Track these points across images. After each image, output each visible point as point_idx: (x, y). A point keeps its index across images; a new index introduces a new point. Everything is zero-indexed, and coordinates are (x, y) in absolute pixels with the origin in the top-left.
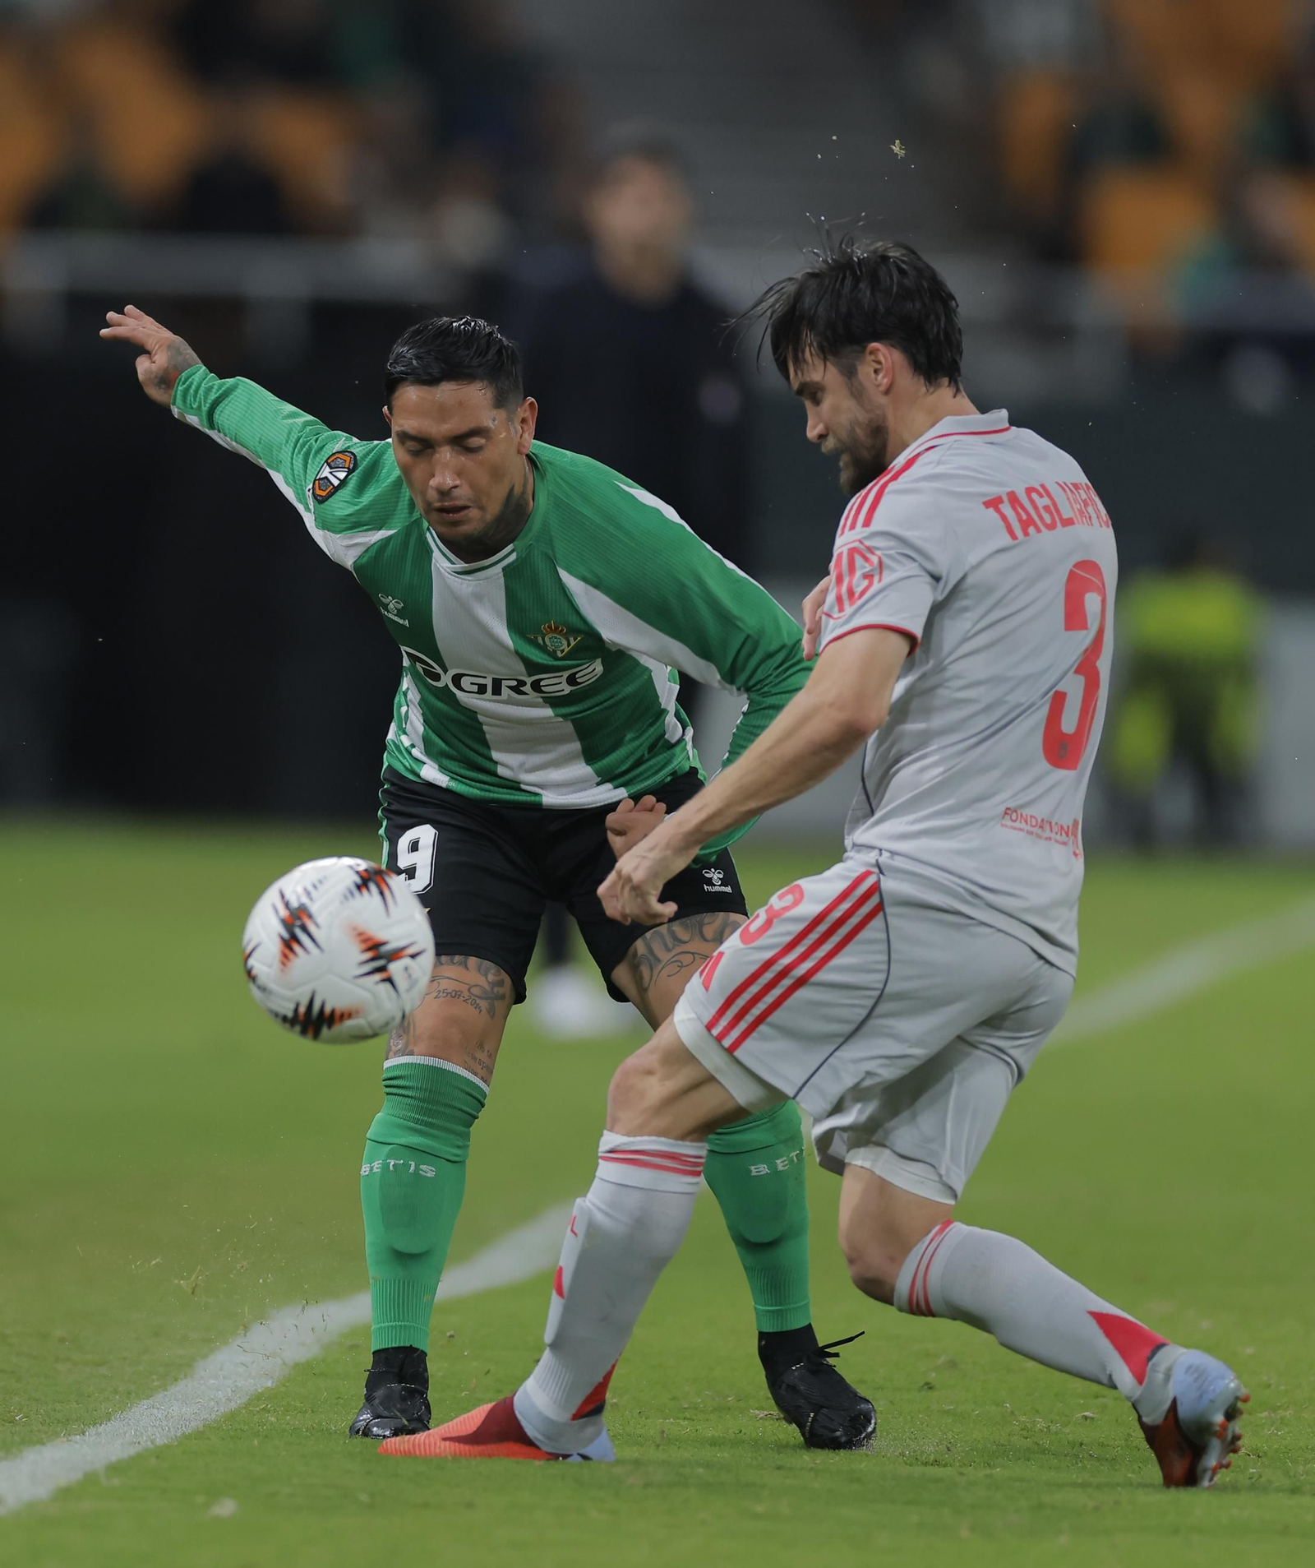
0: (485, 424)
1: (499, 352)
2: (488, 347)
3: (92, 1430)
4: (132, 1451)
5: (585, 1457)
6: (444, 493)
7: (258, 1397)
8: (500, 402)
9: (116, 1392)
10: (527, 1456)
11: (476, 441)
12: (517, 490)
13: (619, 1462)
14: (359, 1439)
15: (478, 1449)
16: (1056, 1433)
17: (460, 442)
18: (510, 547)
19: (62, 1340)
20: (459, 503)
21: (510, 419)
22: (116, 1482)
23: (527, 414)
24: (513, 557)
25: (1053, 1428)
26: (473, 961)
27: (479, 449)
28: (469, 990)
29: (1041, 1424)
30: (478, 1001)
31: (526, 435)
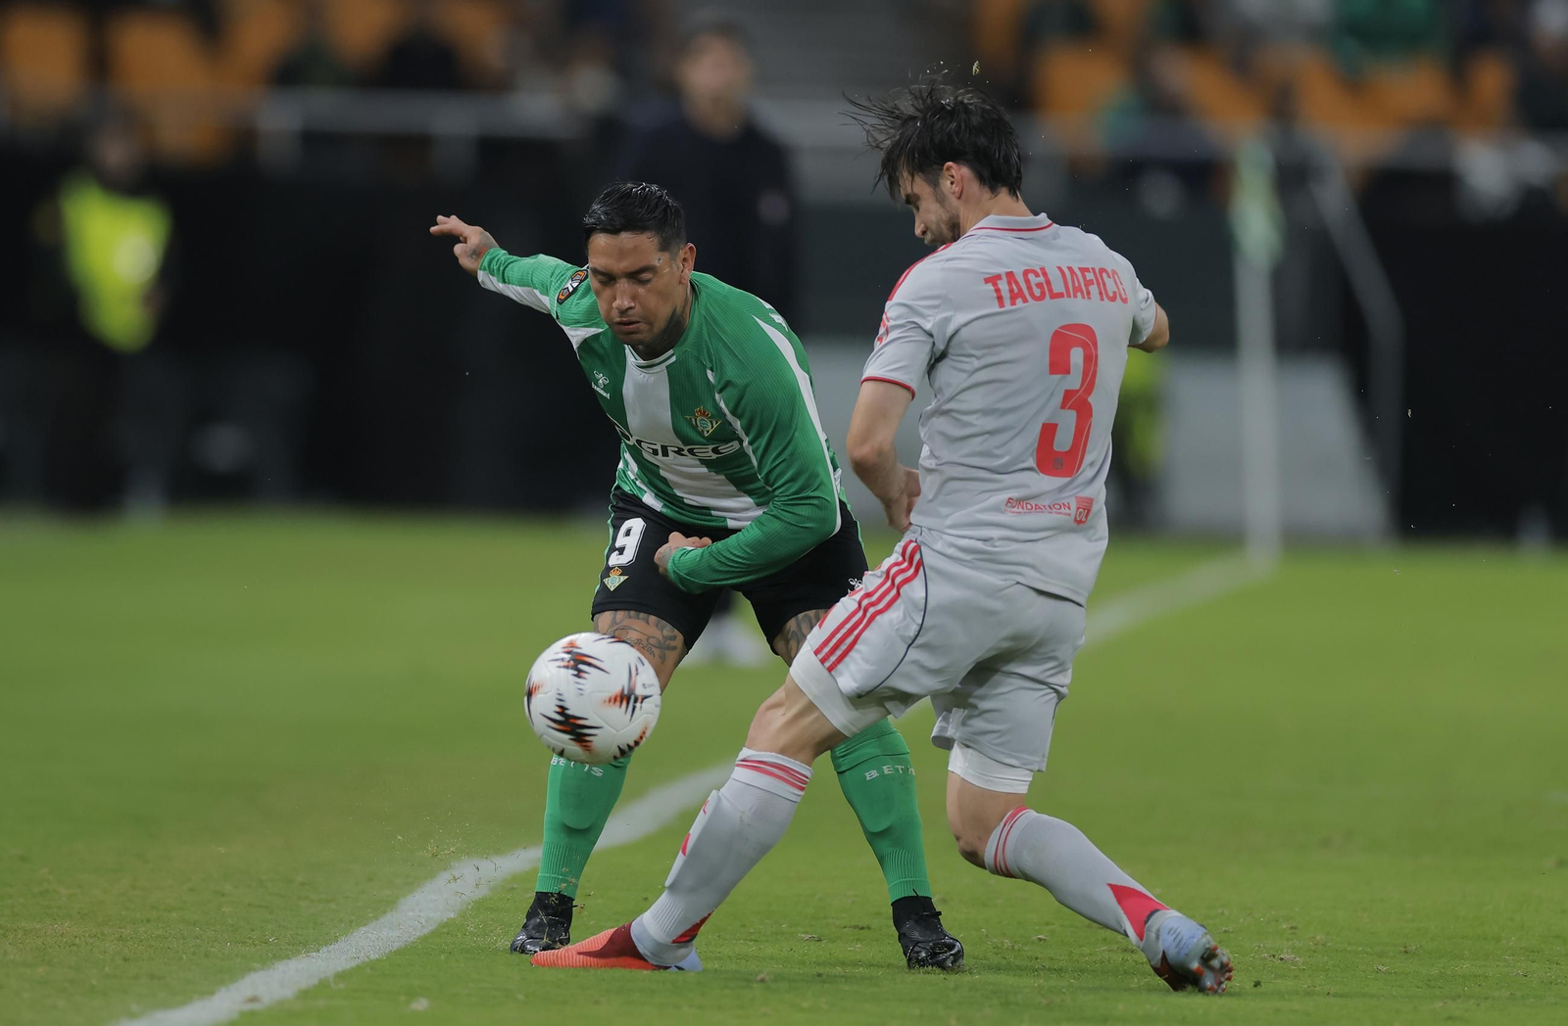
0: (652, 263)
1: (665, 210)
2: (657, 206)
3: (325, 949)
4: (354, 964)
5: (679, 968)
6: (623, 312)
7: (445, 925)
8: (664, 247)
9: (341, 921)
10: (639, 967)
11: (646, 276)
12: (679, 310)
13: (705, 971)
14: (516, 956)
15: (602, 961)
16: (1019, 950)
17: (634, 276)
18: (671, 352)
19: (303, 884)
20: (634, 319)
21: (673, 258)
22: (341, 986)
23: (688, 255)
24: (674, 359)
25: (1016, 947)
26: (653, 618)
27: (648, 281)
28: (647, 640)
29: (1007, 943)
30: (653, 649)
31: (686, 271)
